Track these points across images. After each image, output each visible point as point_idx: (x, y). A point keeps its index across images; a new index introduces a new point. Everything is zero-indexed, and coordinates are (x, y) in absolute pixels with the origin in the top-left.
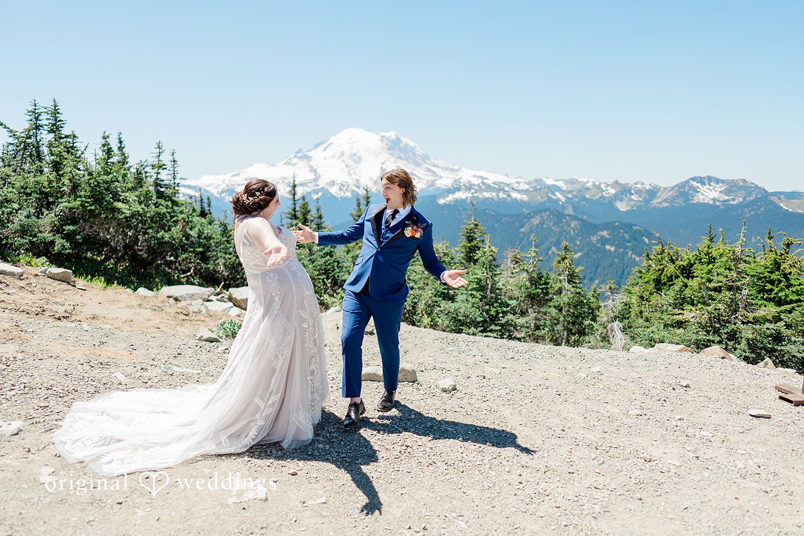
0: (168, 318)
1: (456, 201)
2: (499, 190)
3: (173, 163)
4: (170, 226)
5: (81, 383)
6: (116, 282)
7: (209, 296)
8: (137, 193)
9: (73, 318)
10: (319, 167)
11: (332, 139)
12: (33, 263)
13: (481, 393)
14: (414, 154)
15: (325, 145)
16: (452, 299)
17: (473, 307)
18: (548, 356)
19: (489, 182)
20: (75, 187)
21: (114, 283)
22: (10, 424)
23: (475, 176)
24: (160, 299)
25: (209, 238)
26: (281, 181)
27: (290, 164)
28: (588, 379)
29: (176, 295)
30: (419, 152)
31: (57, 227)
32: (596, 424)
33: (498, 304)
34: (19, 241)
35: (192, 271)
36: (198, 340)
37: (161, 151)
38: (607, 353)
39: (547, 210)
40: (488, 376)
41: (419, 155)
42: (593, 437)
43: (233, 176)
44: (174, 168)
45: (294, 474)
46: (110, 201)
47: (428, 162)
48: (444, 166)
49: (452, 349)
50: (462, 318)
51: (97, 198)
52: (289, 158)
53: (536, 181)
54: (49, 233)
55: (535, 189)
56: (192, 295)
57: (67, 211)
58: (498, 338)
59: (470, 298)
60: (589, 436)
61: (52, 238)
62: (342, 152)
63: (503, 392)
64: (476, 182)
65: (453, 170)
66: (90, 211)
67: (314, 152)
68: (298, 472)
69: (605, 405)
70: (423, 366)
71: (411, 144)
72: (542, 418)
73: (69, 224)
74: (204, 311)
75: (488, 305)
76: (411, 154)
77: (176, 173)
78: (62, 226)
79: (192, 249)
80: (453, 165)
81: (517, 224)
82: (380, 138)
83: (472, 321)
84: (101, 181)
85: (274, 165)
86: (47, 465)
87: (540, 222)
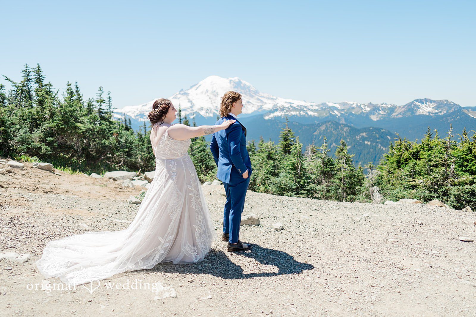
0: (110, 190)
1: (275, 117)
2: (301, 110)
3: (109, 99)
4: (109, 136)
5: (62, 230)
6: (78, 170)
7: (133, 177)
8: (89, 117)
9: (55, 192)
10: (193, 99)
11: (201, 83)
12: (29, 160)
13: (298, 231)
14: (250, 90)
15: (197, 86)
16: (277, 175)
17: (290, 179)
18: (336, 208)
19: (295, 106)
20: (52, 115)
21: (77, 171)
22: (23, 256)
23: (286, 102)
24: (105, 180)
25: (131, 143)
27: (176, 98)
28: (362, 221)
29: (114, 177)
30: (253, 89)
31: (43, 139)
32: (369, 248)
33: (305, 178)
34: (20, 147)
35: (122, 162)
36: (129, 203)
37: (102, 92)
38: (372, 205)
39: (329, 121)
40: (302, 221)
41: (252, 91)
42: (368, 255)
43: (143, 106)
44: (110, 102)
45: (192, 282)
46: (73, 123)
47: (258, 94)
48: (267, 97)
49: (279, 205)
50: (283, 187)
51: (66, 121)
53: (322, 104)
54: (38, 142)
55: (322, 109)
56: (124, 177)
57: (48, 129)
58: (305, 198)
59: (288, 175)
60: (365, 255)
61: (40, 145)
62: (207, 90)
63: (311, 230)
64: (287, 105)
65: (273, 99)
66: (62, 128)
67: (190, 90)
68: (194, 280)
69: (373, 236)
70: (263, 215)
71: (248, 84)
72: (336, 245)
73: (50, 137)
74: (131, 186)
75: (299, 178)
76: (247, 90)
77: (111, 105)
78: (45, 138)
79: (122, 150)
81: (312, 130)
82: (229, 81)
83: (290, 188)
84: (67, 111)
86: (46, 279)
87: (325, 129)
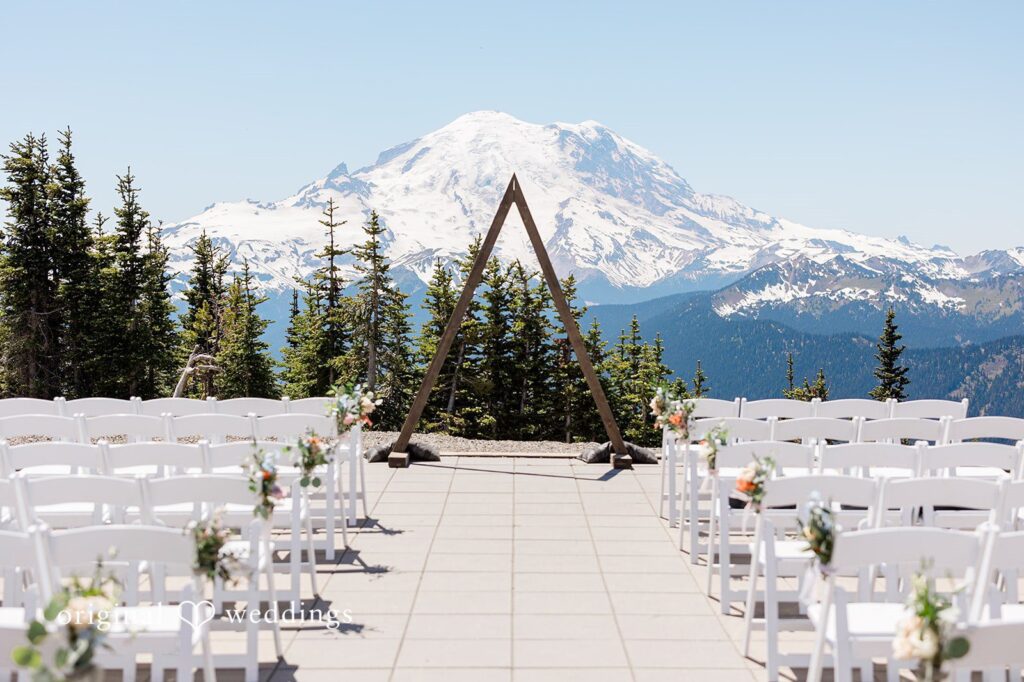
1: (765, 307)
2: (887, 280)
10: (392, 214)
11: (429, 139)
14: (649, 181)
15: (410, 154)
19: (857, 259)
23: (816, 242)
26: (287, 250)
27: (314, 205)
30: (663, 176)
41: (661, 184)
47: (686, 202)
48: (730, 213)
52: (311, 187)
53: (988, 256)
55: (990, 282)
62: (454, 173)
64: (822, 257)
65: (753, 225)
67: (379, 171)
71: (641, 153)
76: (639, 181)
80: (755, 212)
81: (940, 377)
82: (557, 137)
85: (271, 206)
87: (1005, 373)
